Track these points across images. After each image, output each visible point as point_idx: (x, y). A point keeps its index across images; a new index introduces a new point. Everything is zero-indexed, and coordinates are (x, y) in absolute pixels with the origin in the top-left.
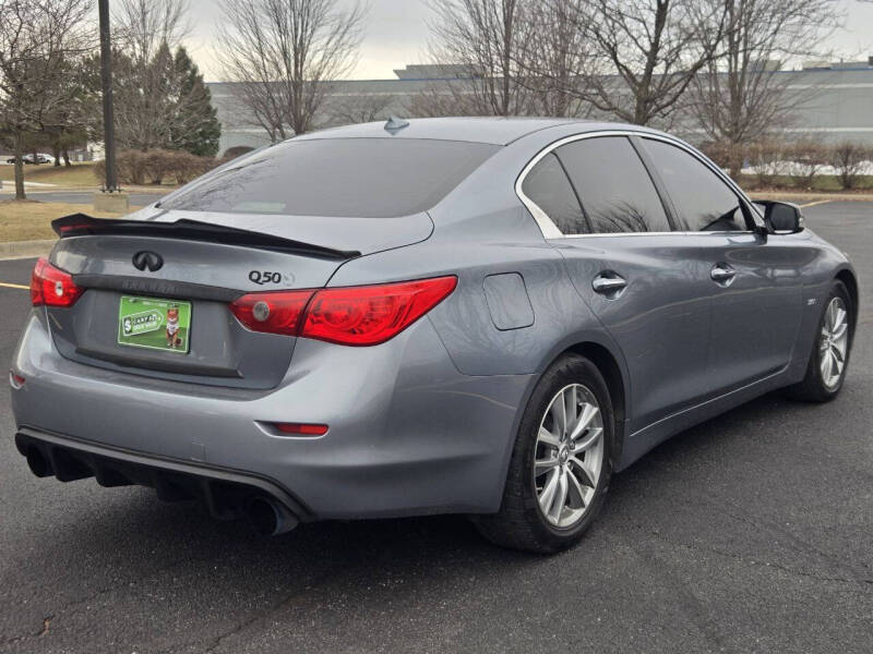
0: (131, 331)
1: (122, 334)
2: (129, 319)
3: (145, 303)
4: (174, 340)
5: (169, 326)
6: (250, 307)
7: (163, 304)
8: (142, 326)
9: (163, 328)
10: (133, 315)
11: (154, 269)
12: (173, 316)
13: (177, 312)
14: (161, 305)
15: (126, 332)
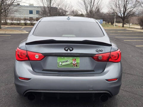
0: (62, 64)
1: (59, 65)
2: (61, 62)
3: (65, 58)
4: (75, 65)
5: (73, 62)
6: (98, 57)
7: (71, 58)
8: (65, 63)
9: (72, 63)
10: (62, 61)
11: (71, 51)
12: (74, 60)
13: (75, 59)
14: (70, 58)
15: (60, 65)
